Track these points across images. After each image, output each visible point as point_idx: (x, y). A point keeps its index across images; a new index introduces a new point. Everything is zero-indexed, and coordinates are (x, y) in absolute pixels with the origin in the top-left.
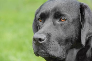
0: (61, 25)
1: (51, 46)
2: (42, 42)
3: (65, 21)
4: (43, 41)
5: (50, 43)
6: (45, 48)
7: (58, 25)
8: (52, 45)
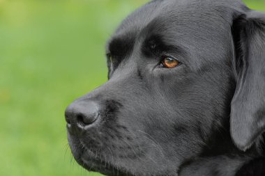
0: (162, 77)
1: (114, 142)
2: (87, 127)
3: (176, 66)
4: (90, 126)
5: (113, 133)
6: (96, 147)
7: (152, 77)
8: (117, 139)
